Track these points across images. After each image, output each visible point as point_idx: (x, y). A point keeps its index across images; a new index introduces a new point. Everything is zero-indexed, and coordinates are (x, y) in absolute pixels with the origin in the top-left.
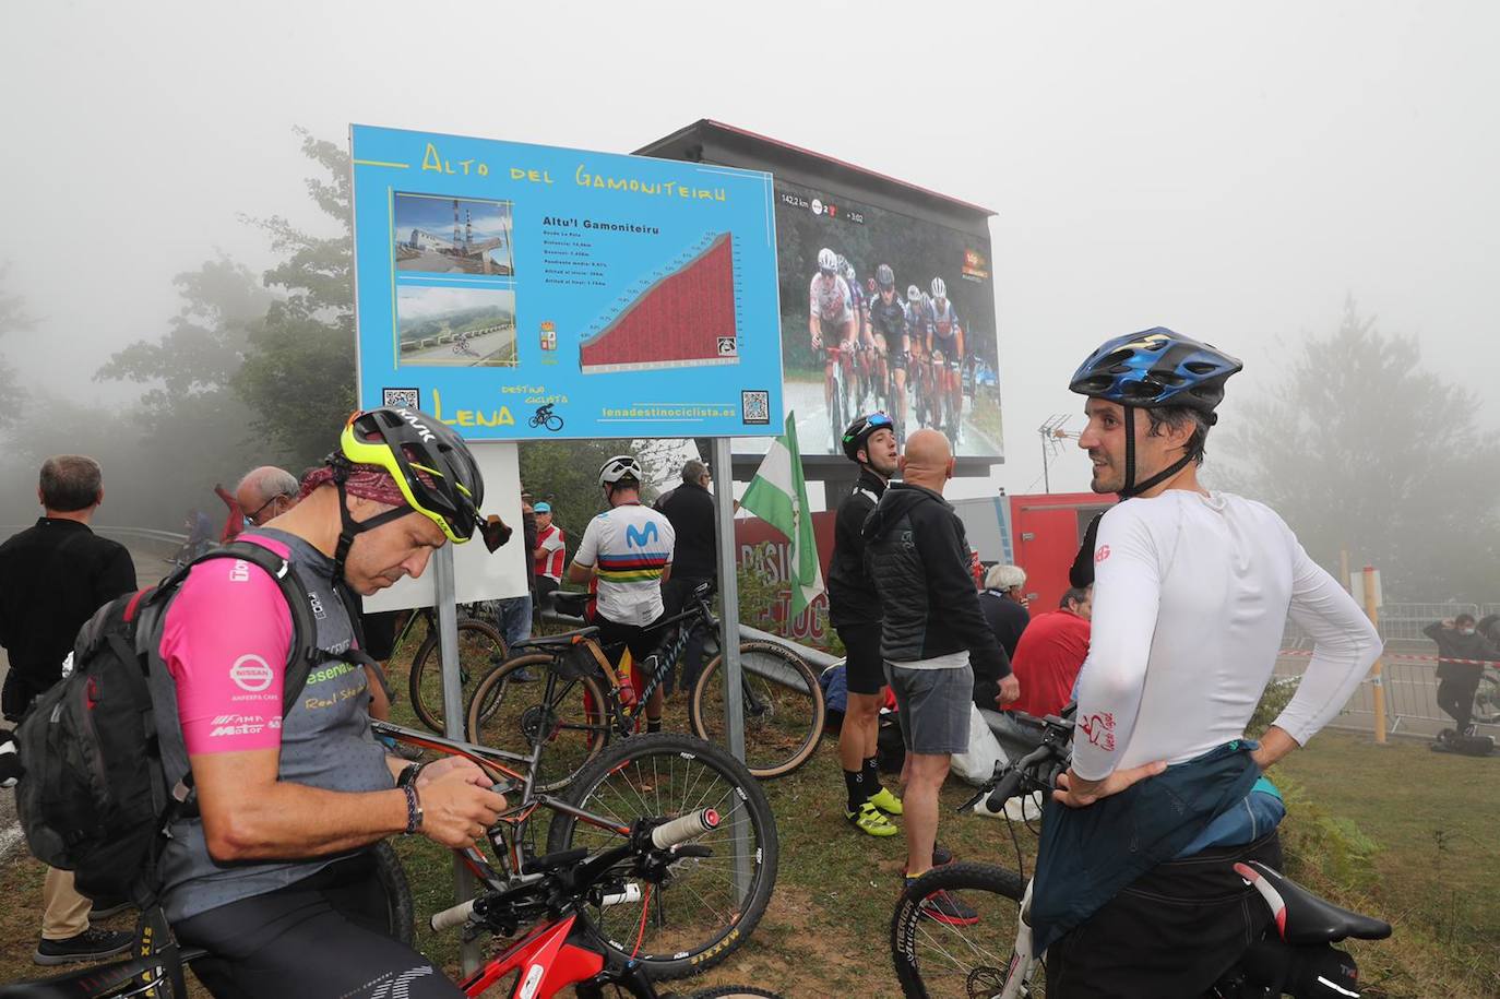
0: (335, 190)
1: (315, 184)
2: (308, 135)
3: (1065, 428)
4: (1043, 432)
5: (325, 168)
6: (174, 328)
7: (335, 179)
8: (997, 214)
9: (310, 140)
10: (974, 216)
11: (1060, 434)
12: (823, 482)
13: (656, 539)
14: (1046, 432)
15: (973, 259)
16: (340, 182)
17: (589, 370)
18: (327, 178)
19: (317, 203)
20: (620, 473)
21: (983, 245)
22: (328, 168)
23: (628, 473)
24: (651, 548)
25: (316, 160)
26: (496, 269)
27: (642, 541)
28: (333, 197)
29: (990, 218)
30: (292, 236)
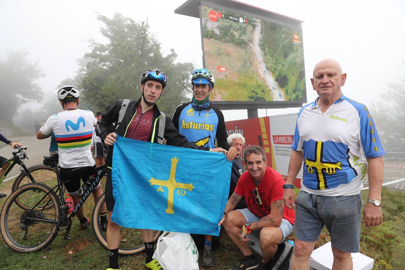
0: (107, 30)
1: (102, 29)
2: (99, 14)
5: (104, 23)
7: (107, 26)
8: (304, 22)
9: (99, 16)
10: (297, 23)
12: (246, 110)
13: (84, 126)
15: (296, 37)
16: (108, 27)
18: (105, 26)
19: (102, 34)
20: (65, 95)
21: (300, 32)
22: (105, 23)
23: (69, 94)
24: (82, 130)
25: (101, 21)
27: (76, 127)
28: (107, 32)
29: (302, 24)
30: (95, 43)
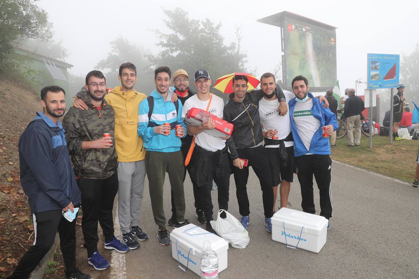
3: (361, 81)
4: (356, 82)
6: (109, 56)
10: (333, 29)
11: (360, 82)
14: (357, 82)
15: (332, 40)
17: (384, 80)
21: (334, 36)
26: (378, 69)
29: (336, 29)
